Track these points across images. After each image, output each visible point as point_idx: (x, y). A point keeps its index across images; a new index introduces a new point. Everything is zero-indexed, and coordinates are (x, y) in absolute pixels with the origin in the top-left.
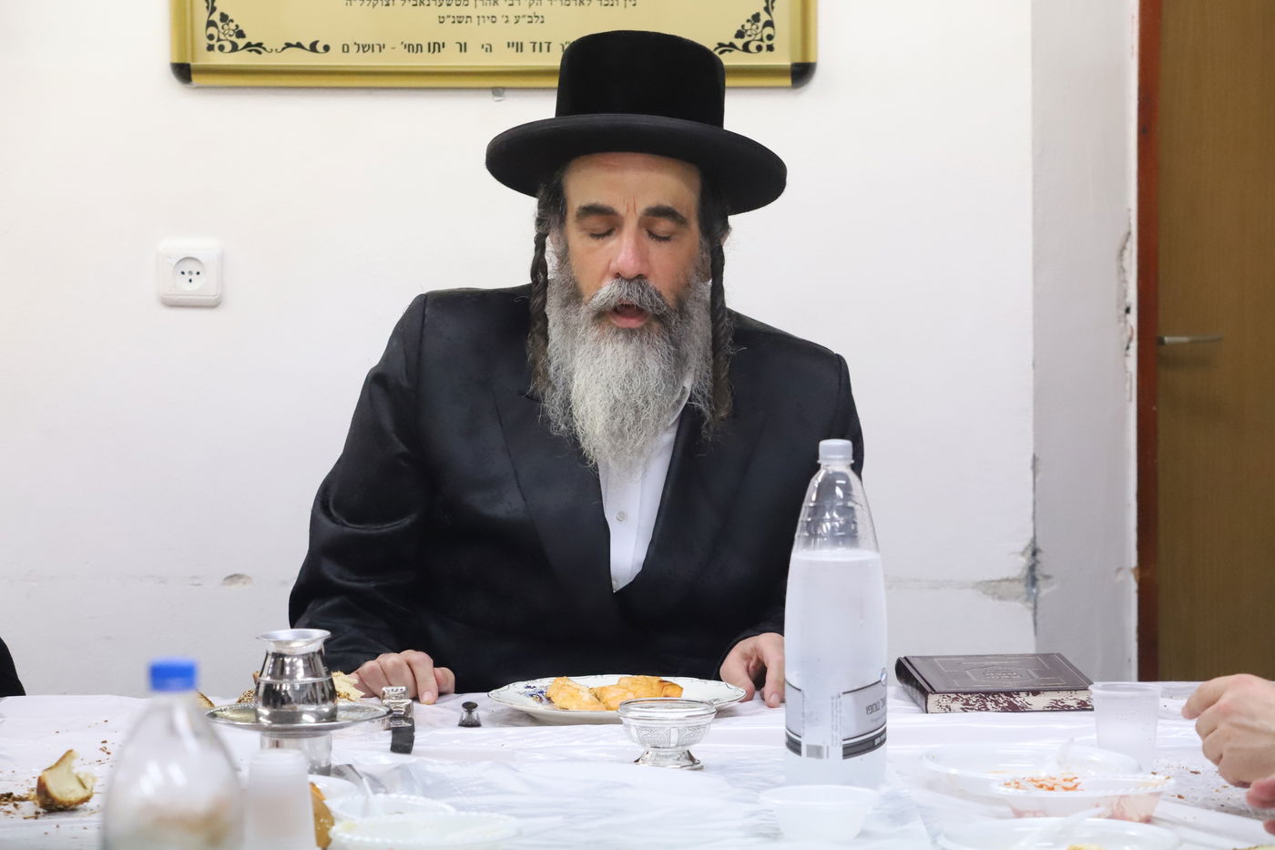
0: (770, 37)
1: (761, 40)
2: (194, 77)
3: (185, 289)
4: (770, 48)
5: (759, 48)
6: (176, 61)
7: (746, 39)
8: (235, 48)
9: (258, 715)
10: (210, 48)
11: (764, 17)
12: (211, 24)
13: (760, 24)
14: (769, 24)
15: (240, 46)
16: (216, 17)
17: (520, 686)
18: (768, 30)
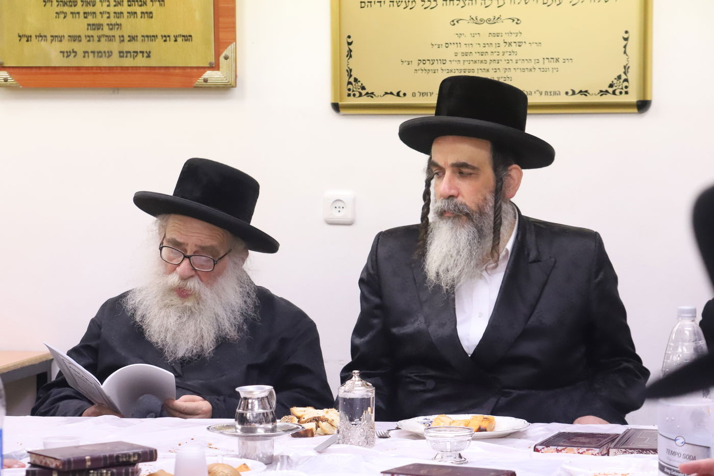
0: (626, 87)
1: (622, 89)
2: (340, 109)
3: (337, 215)
4: (626, 93)
5: (621, 93)
6: (333, 102)
7: (614, 88)
8: (361, 95)
9: (236, 429)
10: (349, 95)
11: (624, 77)
12: (349, 83)
13: (622, 81)
14: (626, 80)
15: (363, 94)
16: (352, 80)
17: (421, 419)
18: (626, 84)
